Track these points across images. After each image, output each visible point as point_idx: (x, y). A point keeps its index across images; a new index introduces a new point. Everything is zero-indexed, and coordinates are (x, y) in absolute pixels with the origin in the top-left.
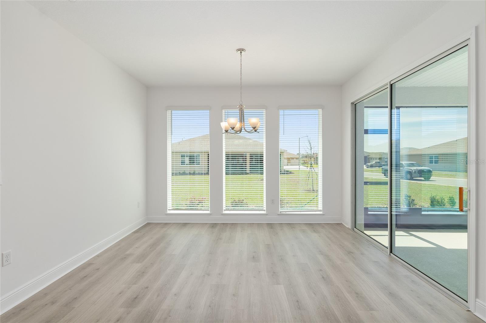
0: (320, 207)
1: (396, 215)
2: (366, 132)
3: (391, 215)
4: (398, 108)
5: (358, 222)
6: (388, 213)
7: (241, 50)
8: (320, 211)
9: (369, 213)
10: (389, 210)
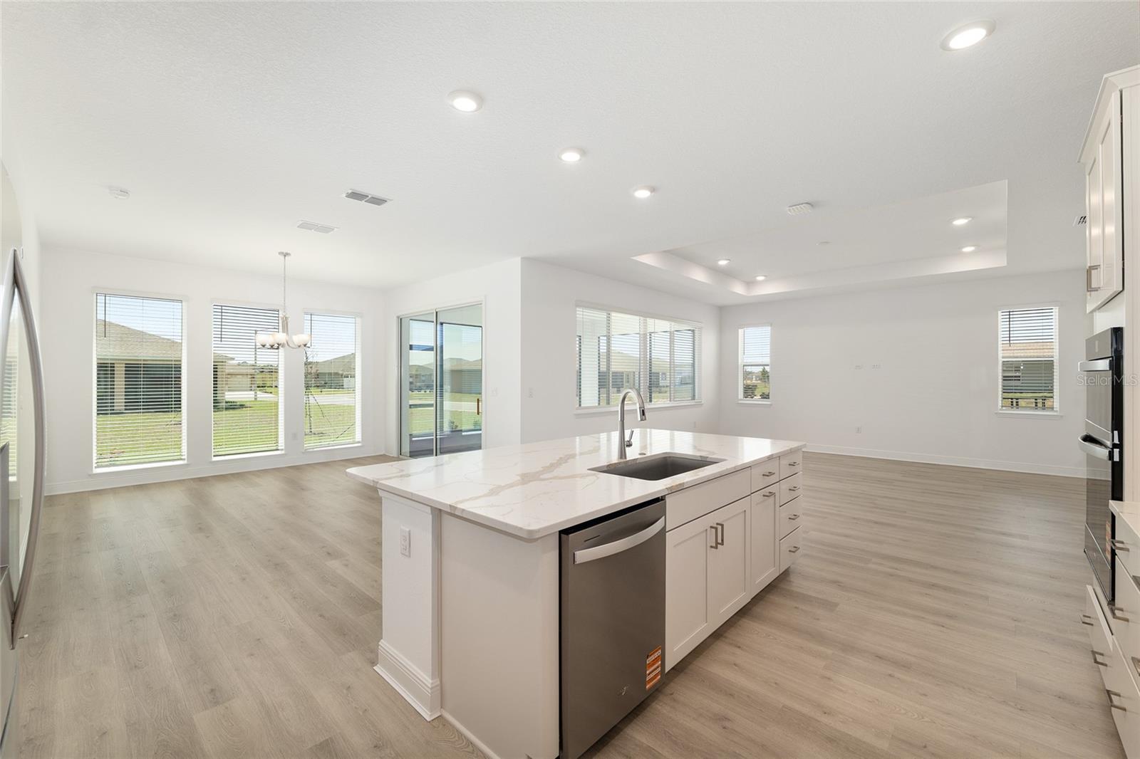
0: (358, 437)
1: (440, 438)
2: (411, 347)
3: (436, 439)
4: (442, 324)
5: (403, 451)
6: (434, 437)
7: (286, 255)
8: (359, 442)
9: (414, 439)
10: (435, 435)
